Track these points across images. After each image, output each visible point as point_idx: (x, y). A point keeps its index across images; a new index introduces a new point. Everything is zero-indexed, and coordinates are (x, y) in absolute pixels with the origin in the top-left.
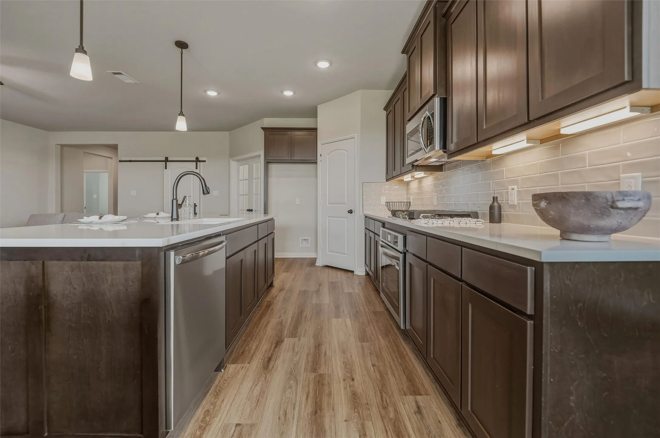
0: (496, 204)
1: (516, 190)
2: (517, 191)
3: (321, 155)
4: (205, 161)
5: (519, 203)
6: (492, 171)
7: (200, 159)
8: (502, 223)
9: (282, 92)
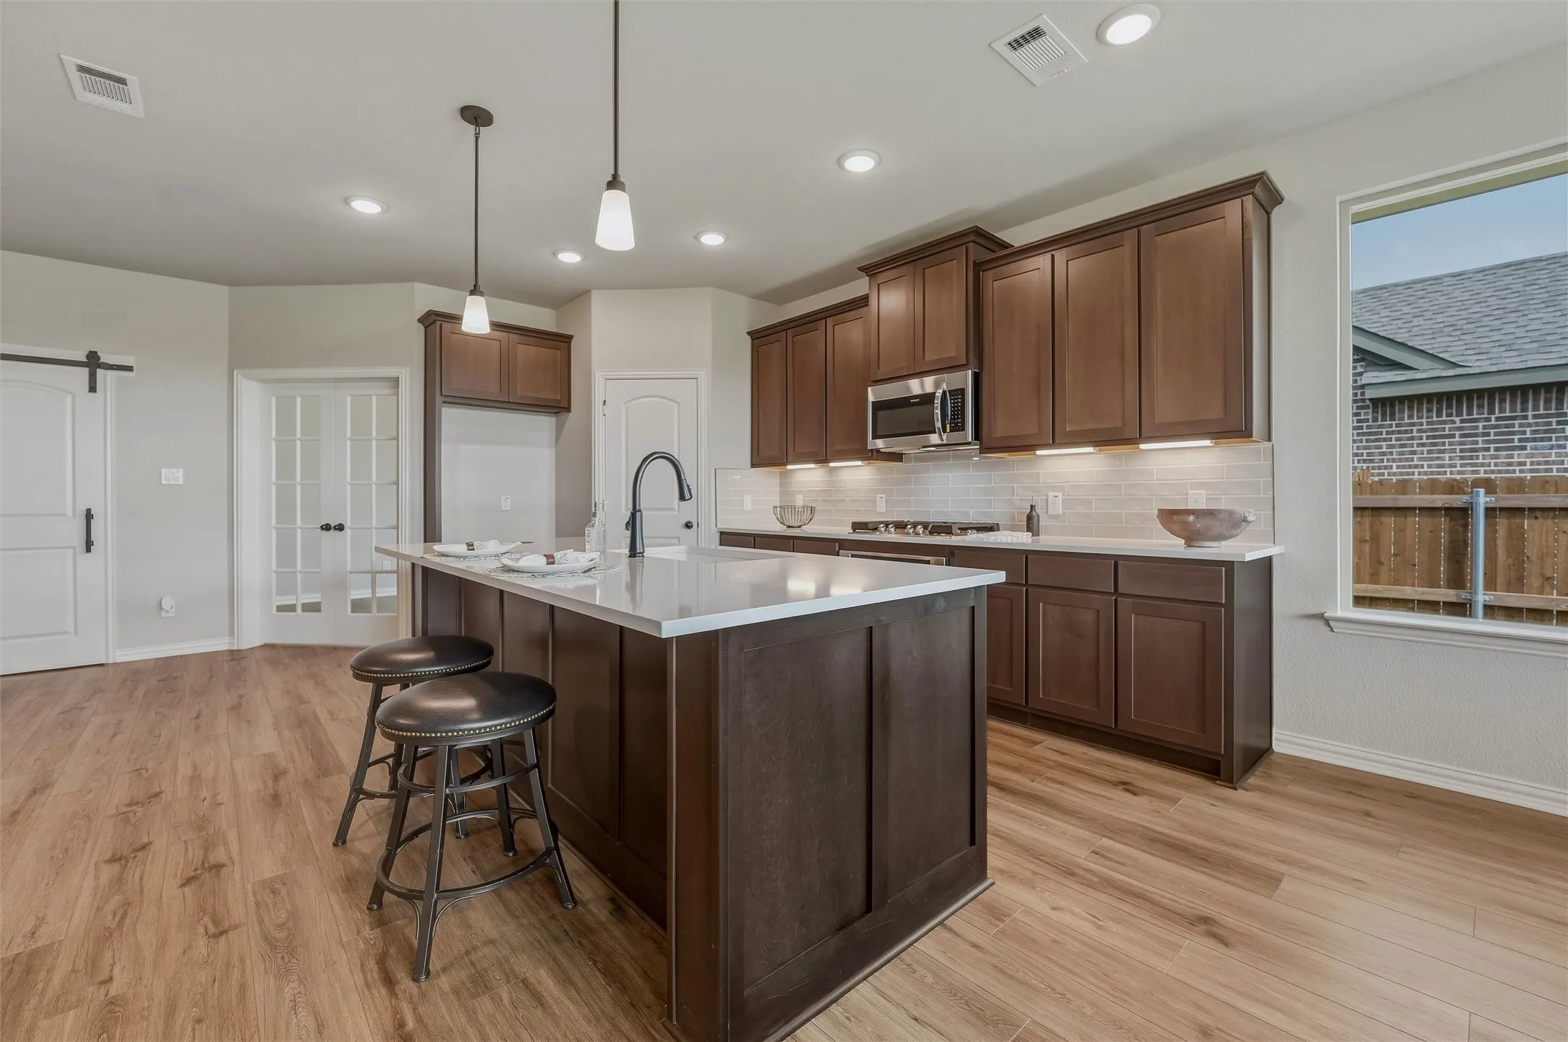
0: (1034, 513)
1: (1061, 497)
2: (1062, 499)
3: (605, 401)
4: (130, 369)
5: (1064, 513)
6: (1016, 472)
7: (105, 358)
8: (1040, 536)
9: (555, 254)
